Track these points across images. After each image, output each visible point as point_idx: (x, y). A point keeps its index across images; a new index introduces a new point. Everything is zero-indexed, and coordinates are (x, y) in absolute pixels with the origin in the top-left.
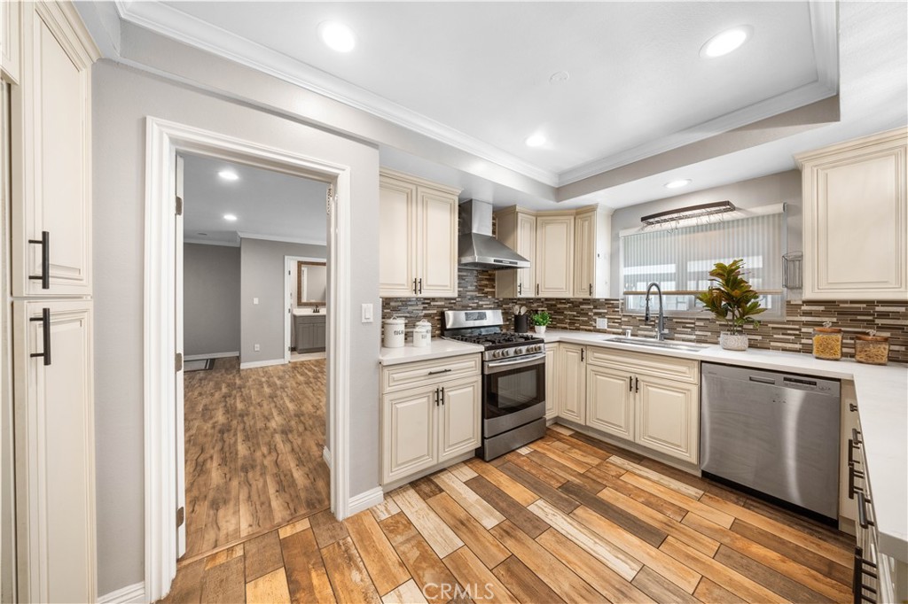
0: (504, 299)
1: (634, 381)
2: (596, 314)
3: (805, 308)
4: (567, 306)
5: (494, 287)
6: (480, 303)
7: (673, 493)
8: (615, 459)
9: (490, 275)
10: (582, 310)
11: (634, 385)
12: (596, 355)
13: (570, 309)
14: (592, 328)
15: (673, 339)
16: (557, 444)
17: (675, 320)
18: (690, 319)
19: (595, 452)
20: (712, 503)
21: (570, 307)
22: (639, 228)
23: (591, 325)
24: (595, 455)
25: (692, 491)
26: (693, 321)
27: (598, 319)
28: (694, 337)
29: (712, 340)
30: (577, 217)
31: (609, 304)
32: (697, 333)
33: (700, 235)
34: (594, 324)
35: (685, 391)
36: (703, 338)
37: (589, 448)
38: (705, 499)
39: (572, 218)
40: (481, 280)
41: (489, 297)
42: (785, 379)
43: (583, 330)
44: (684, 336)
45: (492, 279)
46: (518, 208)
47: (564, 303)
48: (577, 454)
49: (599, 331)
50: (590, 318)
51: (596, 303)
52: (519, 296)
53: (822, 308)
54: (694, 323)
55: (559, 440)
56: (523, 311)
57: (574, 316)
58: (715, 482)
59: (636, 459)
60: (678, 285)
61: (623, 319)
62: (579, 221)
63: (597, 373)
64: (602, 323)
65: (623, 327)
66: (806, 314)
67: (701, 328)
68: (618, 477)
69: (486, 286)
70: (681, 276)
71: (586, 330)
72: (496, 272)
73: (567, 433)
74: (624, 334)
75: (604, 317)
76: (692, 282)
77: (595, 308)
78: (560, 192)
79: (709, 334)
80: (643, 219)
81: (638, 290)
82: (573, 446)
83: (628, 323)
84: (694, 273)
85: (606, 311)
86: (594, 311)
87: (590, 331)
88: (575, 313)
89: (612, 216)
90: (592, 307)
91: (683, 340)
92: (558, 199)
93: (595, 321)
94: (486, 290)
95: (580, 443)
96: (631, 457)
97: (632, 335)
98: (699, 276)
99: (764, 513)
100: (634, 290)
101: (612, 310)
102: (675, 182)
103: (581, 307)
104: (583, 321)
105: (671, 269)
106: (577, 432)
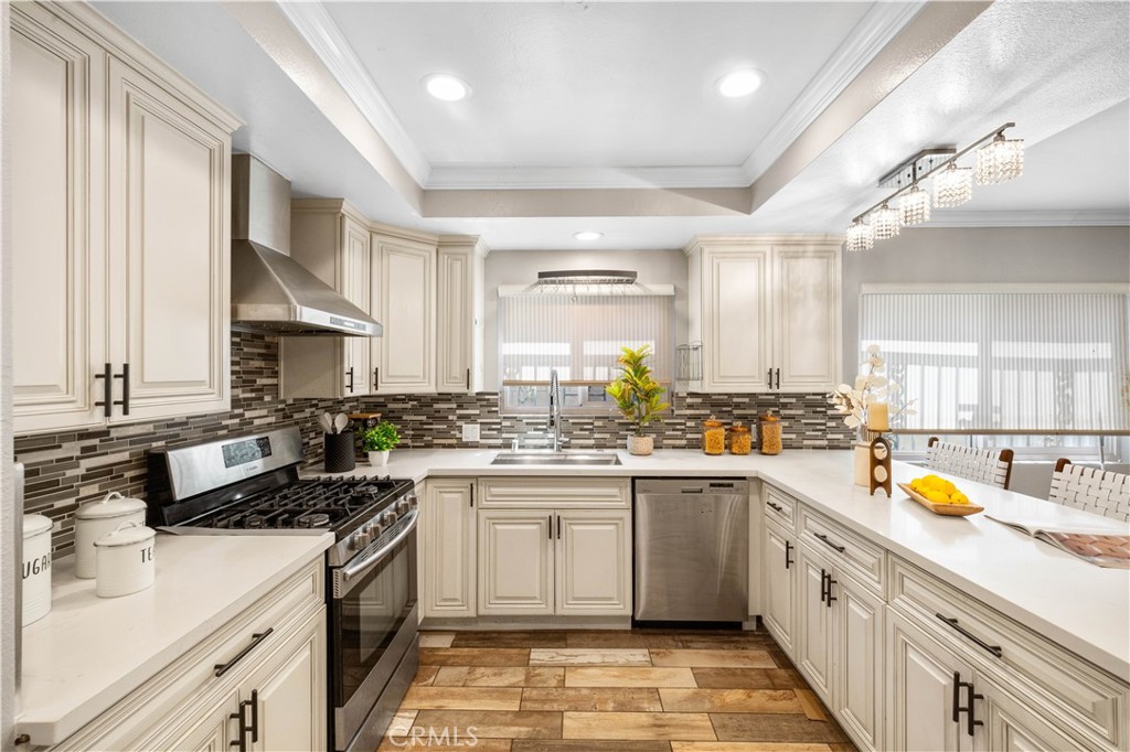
0: (295, 400)
1: (554, 521)
2: (461, 417)
3: (689, 400)
4: (409, 406)
5: (275, 374)
6: (248, 414)
7: (627, 671)
8: (539, 655)
9: (267, 347)
10: (438, 411)
11: (554, 528)
12: (495, 490)
13: (414, 411)
14: (454, 441)
15: (569, 447)
16: (446, 674)
17: (571, 421)
18: (589, 418)
19: (509, 658)
20: (665, 661)
21: (413, 407)
22: (526, 286)
23: (453, 437)
24: (509, 663)
25: (638, 655)
26: (591, 421)
27: (464, 426)
28: (592, 442)
29: (613, 444)
30: (441, 250)
31: (485, 401)
32: (596, 436)
33: (596, 308)
34: (458, 435)
35: (615, 521)
36: (602, 442)
37: (493, 654)
38: (656, 660)
39: (433, 250)
40: (250, 357)
41: (267, 398)
42: (712, 485)
43: (438, 446)
44: (581, 442)
45: (271, 356)
46: (346, 208)
47: (403, 401)
48: (487, 678)
49: (467, 446)
50: (452, 425)
51: (461, 400)
52: (348, 393)
53: (700, 400)
54: (592, 424)
55: (443, 663)
56: (340, 423)
57: (422, 423)
58: (648, 630)
59: (558, 639)
60: (573, 374)
61: (504, 424)
62: (444, 258)
63: (495, 521)
64: (471, 432)
65: (504, 435)
66: (690, 406)
67: (602, 429)
68: (562, 684)
69: (259, 372)
70: (577, 359)
71: (444, 446)
72: (282, 340)
73: (443, 642)
74: (509, 446)
75: (474, 422)
76: (589, 368)
77: (460, 407)
78: (429, 199)
79: (608, 436)
80: (541, 275)
81: (524, 379)
82: (472, 664)
83: (511, 429)
84: (591, 356)
85: (477, 412)
86: (458, 412)
87: (451, 446)
88: (424, 418)
89: (485, 259)
90: (454, 406)
91: (582, 447)
92: (426, 212)
93: (460, 429)
94: (261, 381)
95: (476, 651)
96: (551, 640)
97: (520, 447)
98: (598, 361)
99: (700, 645)
100: (517, 378)
101: (486, 409)
102: (587, 232)
103: (436, 406)
104: (439, 431)
105: (564, 349)
106: (458, 633)
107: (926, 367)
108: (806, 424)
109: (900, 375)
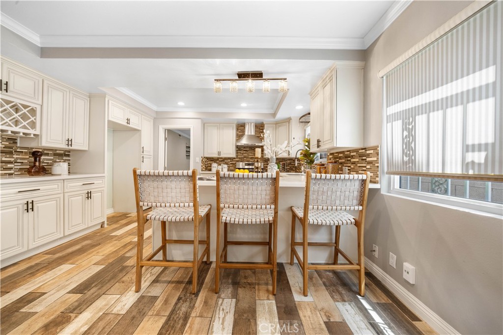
107: (431, 114)
108: (359, 167)
109: (411, 127)
